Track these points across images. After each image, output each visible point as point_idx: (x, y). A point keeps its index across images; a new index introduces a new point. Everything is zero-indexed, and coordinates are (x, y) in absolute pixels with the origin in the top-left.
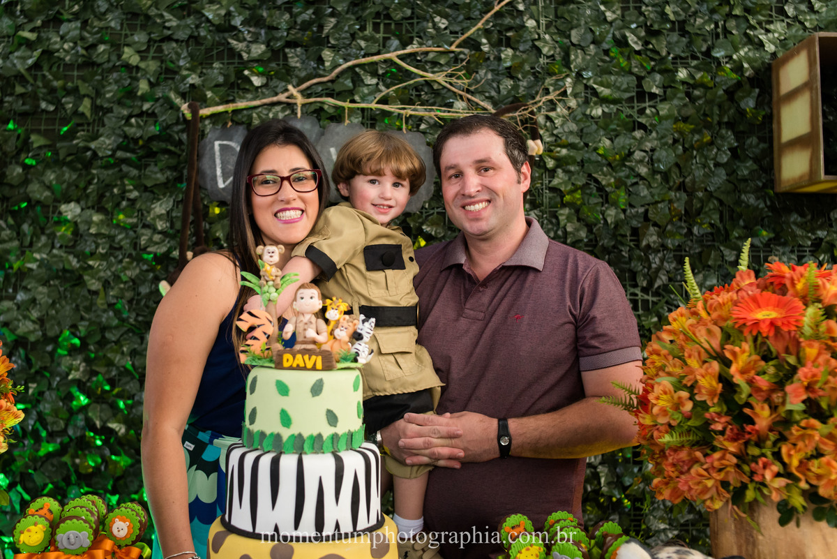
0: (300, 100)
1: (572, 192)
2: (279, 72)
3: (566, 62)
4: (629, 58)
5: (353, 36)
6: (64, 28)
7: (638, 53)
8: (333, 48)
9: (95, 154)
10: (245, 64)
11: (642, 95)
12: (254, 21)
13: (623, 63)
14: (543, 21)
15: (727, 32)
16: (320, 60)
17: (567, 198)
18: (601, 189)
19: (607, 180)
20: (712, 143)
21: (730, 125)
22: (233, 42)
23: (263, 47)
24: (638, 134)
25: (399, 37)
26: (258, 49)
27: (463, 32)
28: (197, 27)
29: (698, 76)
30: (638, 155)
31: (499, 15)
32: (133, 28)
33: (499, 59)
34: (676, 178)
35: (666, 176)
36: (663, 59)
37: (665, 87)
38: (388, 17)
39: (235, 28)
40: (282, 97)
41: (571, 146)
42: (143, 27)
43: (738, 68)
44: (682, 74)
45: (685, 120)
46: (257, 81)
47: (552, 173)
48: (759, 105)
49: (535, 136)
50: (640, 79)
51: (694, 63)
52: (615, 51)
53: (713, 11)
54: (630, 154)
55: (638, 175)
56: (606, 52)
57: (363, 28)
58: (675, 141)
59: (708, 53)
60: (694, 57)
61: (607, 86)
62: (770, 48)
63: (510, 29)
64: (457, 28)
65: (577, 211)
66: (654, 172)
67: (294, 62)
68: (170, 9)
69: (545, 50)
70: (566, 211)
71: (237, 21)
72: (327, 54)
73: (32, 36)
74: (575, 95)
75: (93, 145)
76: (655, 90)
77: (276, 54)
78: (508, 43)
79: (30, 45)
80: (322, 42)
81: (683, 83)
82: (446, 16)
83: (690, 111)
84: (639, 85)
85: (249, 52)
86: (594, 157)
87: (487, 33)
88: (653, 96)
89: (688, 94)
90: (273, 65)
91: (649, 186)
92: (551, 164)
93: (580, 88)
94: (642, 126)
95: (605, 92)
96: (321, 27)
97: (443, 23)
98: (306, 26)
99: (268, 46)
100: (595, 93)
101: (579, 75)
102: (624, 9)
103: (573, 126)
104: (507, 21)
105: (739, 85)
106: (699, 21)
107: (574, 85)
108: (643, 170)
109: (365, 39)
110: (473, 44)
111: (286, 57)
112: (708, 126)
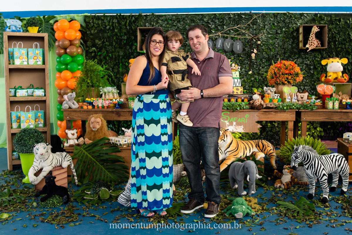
0: (220, 35)
1: (265, 49)
2: (217, 30)
3: (264, 28)
4: (275, 27)
5: (229, 24)
6: (180, 23)
7: (277, 26)
8: (226, 26)
9: (187, 44)
10: (211, 29)
11: (277, 33)
12: (212, 21)
13: (274, 28)
14: (261, 21)
15: (291, 22)
16: (224, 28)
17: (265, 50)
18: (270, 49)
19: (271, 47)
20: (289, 41)
21: (292, 38)
22: (209, 25)
23: (214, 26)
24: (276, 40)
25: (237, 24)
26: (213, 26)
27: (247, 23)
28: (203, 22)
29: (286, 30)
30: (276, 43)
31: (253, 20)
32: (192, 22)
33: (253, 27)
34: (282, 47)
35: (281, 47)
36: (281, 27)
37: (281, 32)
38: (235, 20)
39: (209, 23)
40: (217, 34)
41: (265, 42)
42: (194, 22)
43: (293, 28)
44: (284, 29)
45: (284, 37)
46: (213, 32)
47: (262, 46)
48: (296, 35)
49: (259, 40)
50: (277, 30)
51: (286, 27)
52: (272, 26)
53: (289, 19)
54: (275, 43)
55: (276, 47)
56: (271, 26)
57: (231, 22)
58: (283, 41)
59: (288, 26)
60: (286, 26)
61: (271, 31)
62: (299, 25)
63: (255, 22)
64: (246, 22)
65: (266, 52)
66: (279, 46)
67: (219, 28)
68: (198, 19)
69: (261, 25)
70: (264, 53)
71: (209, 21)
72: (225, 27)
73: (175, 24)
74: (266, 33)
75: (187, 43)
76: (279, 32)
77: (216, 27)
78: (255, 25)
79: (175, 26)
80: (224, 25)
81: (284, 31)
82: (244, 20)
83: (285, 36)
84: (277, 31)
85: (212, 26)
86: (269, 44)
87: (251, 23)
88: (279, 33)
89: (285, 33)
90: (216, 29)
91: (278, 48)
92: (262, 45)
93: (267, 32)
94: (277, 38)
95: (271, 33)
96: (224, 22)
97: (244, 21)
98: (221, 22)
99: (215, 25)
100: (269, 33)
101: (267, 30)
102: (274, 18)
103: (265, 38)
104: (255, 21)
105: (293, 31)
106: (287, 20)
107: (266, 31)
108: (277, 46)
109: (231, 24)
110: (249, 25)
111: (218, 28)
112: (288, 38)
